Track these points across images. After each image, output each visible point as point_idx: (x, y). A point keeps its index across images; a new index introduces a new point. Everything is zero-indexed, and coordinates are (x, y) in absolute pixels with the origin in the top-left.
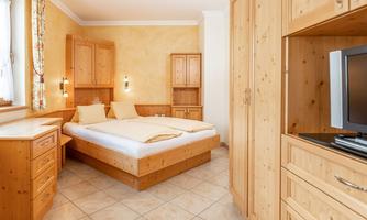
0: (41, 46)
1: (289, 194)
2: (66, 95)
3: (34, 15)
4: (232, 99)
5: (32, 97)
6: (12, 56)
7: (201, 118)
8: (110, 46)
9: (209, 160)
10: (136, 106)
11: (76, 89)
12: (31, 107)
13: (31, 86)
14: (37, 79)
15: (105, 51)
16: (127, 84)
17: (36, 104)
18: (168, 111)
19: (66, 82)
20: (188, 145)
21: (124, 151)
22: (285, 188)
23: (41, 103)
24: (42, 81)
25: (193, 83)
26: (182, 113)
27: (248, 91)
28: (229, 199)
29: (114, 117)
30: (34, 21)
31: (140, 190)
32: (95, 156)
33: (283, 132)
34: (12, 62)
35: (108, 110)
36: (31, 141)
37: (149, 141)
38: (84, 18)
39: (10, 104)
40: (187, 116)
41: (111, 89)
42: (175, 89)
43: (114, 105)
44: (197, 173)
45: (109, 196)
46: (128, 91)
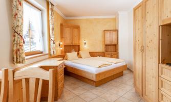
0: (53, 29)
1: (162, 86)
2: (61, 49)
3: (50, 17)
4: (135, 50)
5: (50, 50)
6: (43, 33)
7: (118, 57)
8: (78, 28)
9: (123, 75)
10: (90, 52)
11: (65, 46)
12: (50, 54)
13: (50, 45)
14: (52, 42)
15: (76, 30)
16: (85, 43)
17: (52, 53)
18: (103, 55)
19: (61, 43)
20: (114, 69)
21: (89, 71)
22: (160, 84)
23: (54, 52)
24: (54, 43)
25: (114, 42)
26: (109, 55)
27: (142, 47)
28: (134, 90)
29: (81, 57)
30: (50, 19)
31: (96, 87)
32: (76, 73)
33: (159, 63)
34: (43, 36)
35: (78, 54)
36: (57, 67)
37: (100, 67)
38: (67, 16)
39: (42, 53)
40: (112, 57)
41: (79, 46)
42: (106, 45)
43: (81, 52)
44: (118, 80)
45: (84, 89)
46: (85, 46)
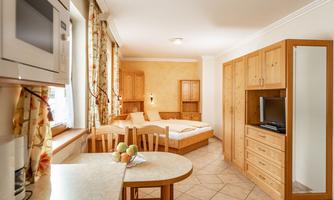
2: (121, 106)
7: (200, 120)
8: (141, 74)
9: (207, 144)
10: (159, 113)
11: (124, 102)
14: (116, 98)
15: (139, 78)
16: (152, 99)
18: (179, 116)
19: (120, 98)
22: (246, 143)
24: (118, 100)
25: (194, 99)
26: (188, 117)
27: (232, 108)
29: (148, 120)
35: (145, 115)
38: (125, 56)
40: (191, 119)
41: (142, 102)
42: (184, 102)
46: (153, 103)
